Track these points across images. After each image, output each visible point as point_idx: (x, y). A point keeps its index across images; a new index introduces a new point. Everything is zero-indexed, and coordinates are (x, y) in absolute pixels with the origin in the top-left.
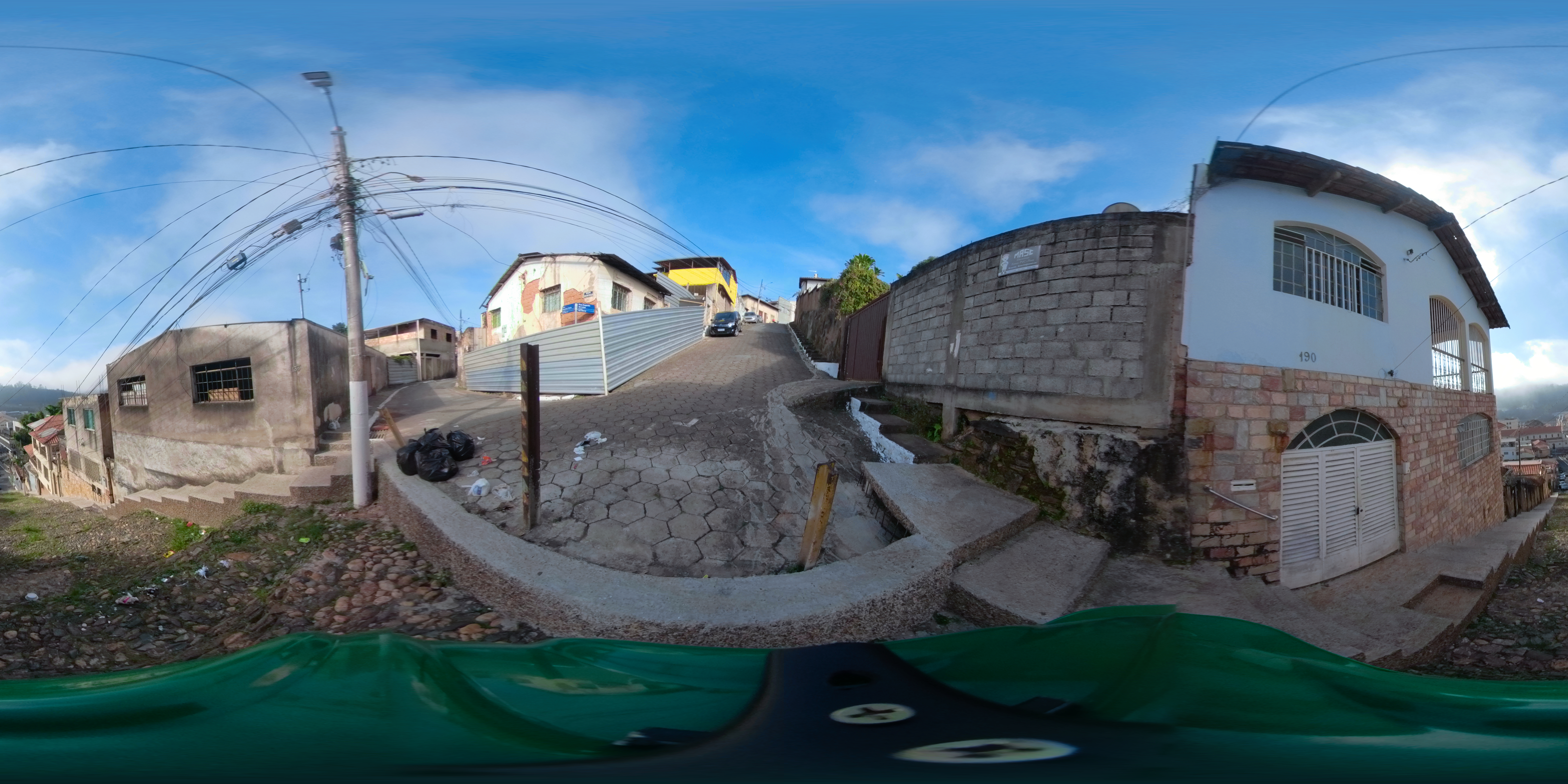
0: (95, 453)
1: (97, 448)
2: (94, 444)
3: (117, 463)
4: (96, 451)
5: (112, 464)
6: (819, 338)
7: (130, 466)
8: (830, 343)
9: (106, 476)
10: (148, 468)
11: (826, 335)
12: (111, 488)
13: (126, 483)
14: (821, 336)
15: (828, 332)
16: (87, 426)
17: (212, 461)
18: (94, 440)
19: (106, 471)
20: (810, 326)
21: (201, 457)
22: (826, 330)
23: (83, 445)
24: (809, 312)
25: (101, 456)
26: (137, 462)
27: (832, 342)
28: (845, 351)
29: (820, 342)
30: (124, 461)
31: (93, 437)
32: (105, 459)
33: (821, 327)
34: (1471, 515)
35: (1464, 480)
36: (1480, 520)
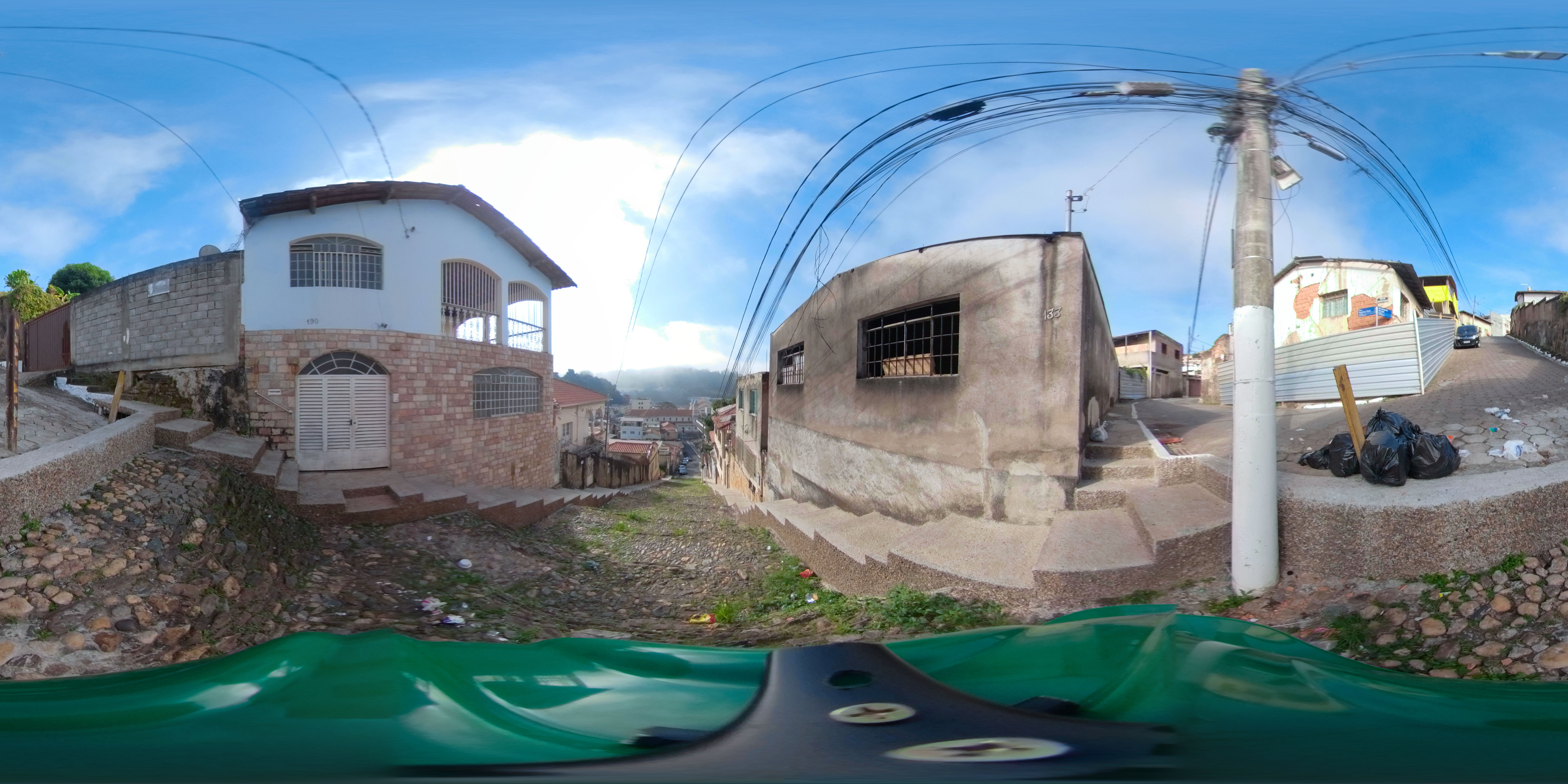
18: (754, 427)
34: (486, 465)
35: (480, 427)
36: (504, 475)
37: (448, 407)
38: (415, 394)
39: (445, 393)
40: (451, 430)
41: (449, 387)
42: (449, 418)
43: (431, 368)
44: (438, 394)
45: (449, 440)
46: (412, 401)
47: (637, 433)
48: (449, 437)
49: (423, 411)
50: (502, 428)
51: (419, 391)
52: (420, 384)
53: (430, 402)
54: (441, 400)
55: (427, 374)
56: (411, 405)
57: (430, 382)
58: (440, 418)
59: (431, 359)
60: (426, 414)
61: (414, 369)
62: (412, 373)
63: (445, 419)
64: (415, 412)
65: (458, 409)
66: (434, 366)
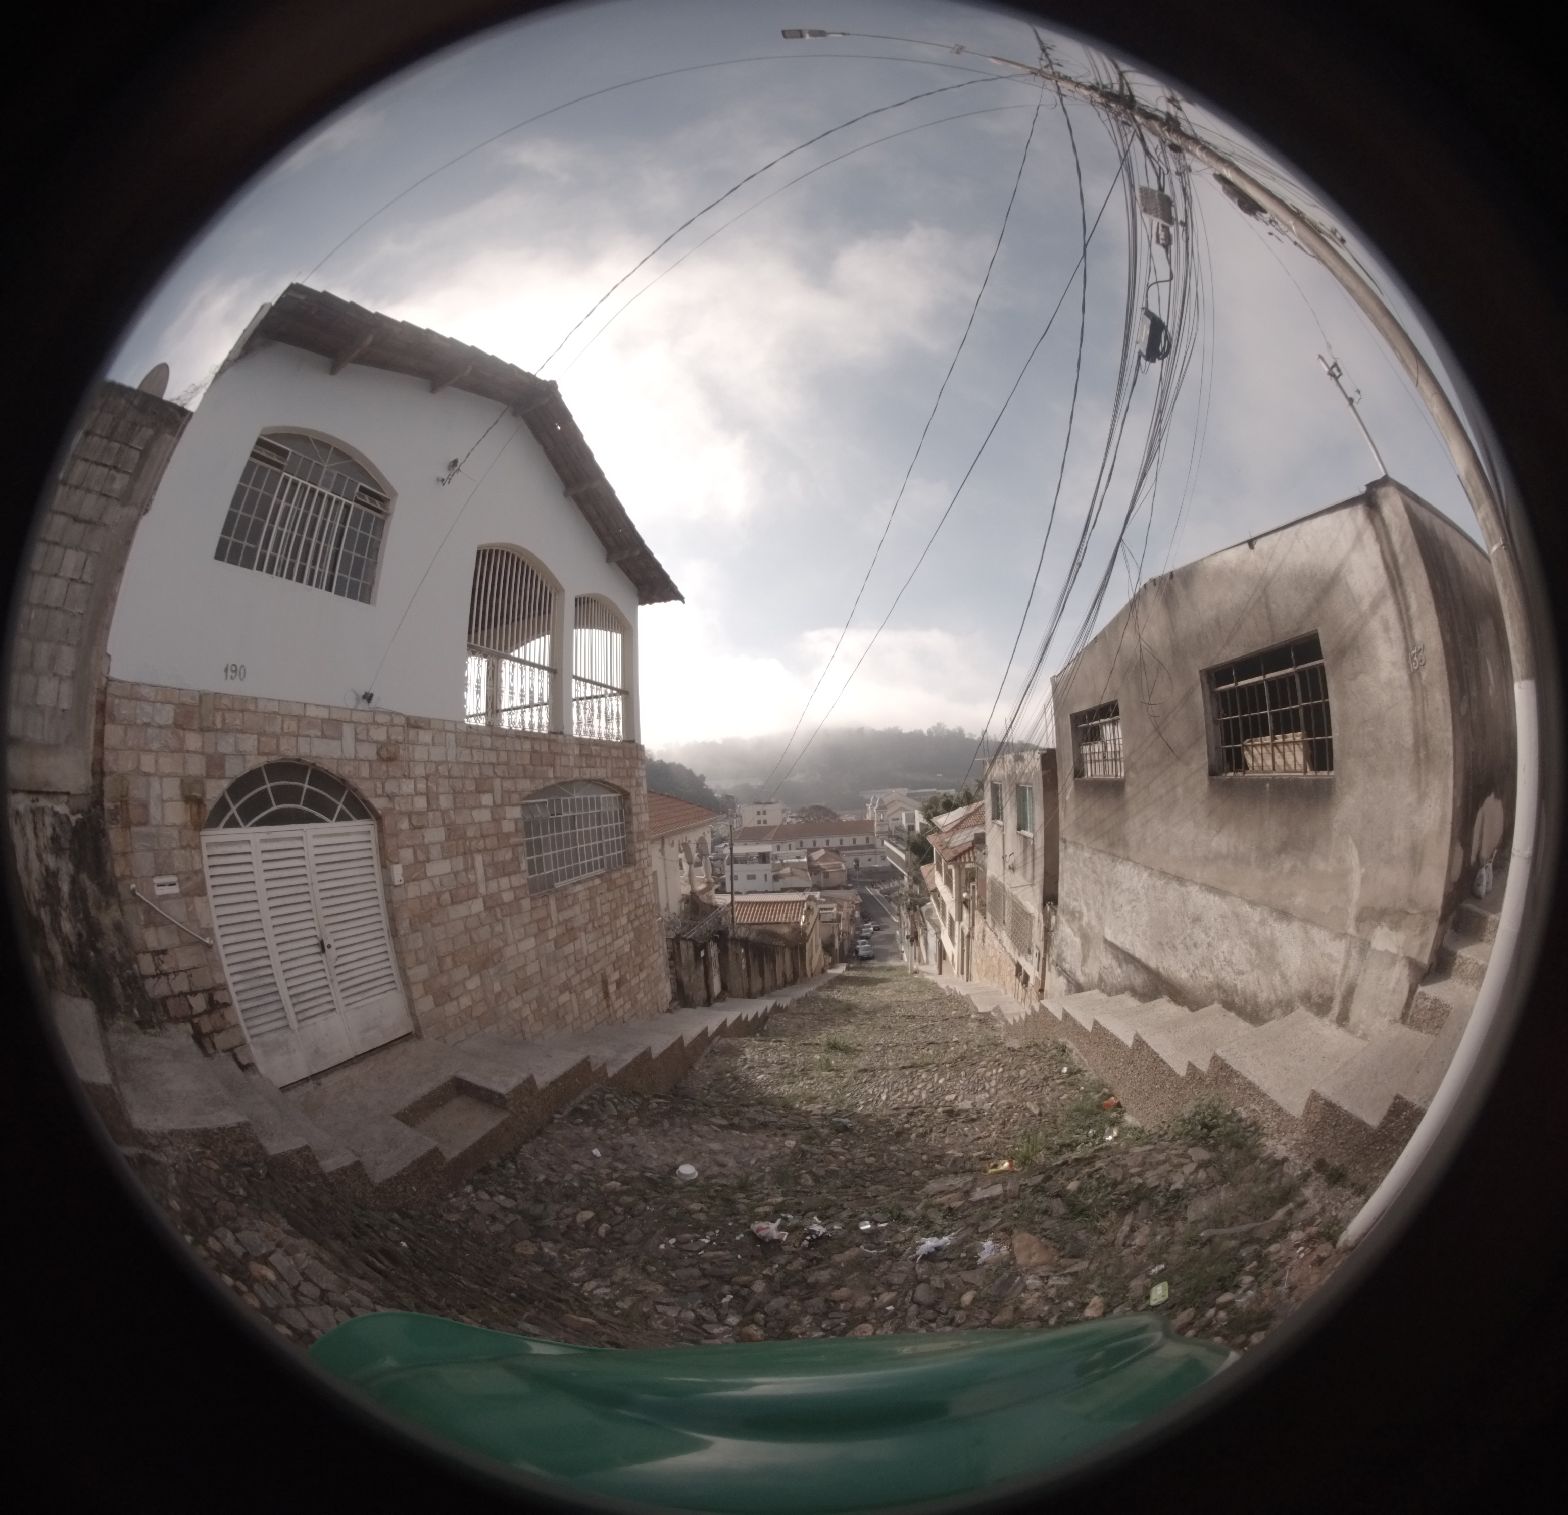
0: (1029, 889)
1: (1033, 878)
2: (1029, 867)
3: (1063, 919)
4: (1032, 885)
5: (1053, 919)
7: (1081, 928)
9: (1041, 945)
10: (1110, 938)
12: (1043, 976)
13: (1067, 966)
16: (1020, 827)
17: (1225, 946)
18: (1030, 859)
19: (1042, 933)
21: (1206, 931)
23: (1012, 868)
25: (1039, 899)
26: (1094, 922)
30: (1074, 916)
31: (1029, 852)
32: (1044, 905)
34: (566, 987)
35: (542, 913)
36: (594, 1001)
37: (487, 879)
38: (428, 860)
39: (479, 851)
40: (498, 928)
41: (483, 837)
42: (492, 903)
43: (451, 797)
44: (468, 853)
45: (499, 950)
46: (426, 877)
47: (760, 876)
48: (497, 943)
49: (446, 897)
50: (577, 909)
51: (435, 852)
52: (435, 835)
53: (456, 874)
54: (473, 867)
55: (444, 812)
56: (426, 887)
57: (452, 830)
58: (477, 906)
59: (450, 777)
60: (453, 903)
61: (421, 803)
62: (420, 813)
63: (487, 908)
64: (435, 901)
65: (504, 882)
66: (455, 793)
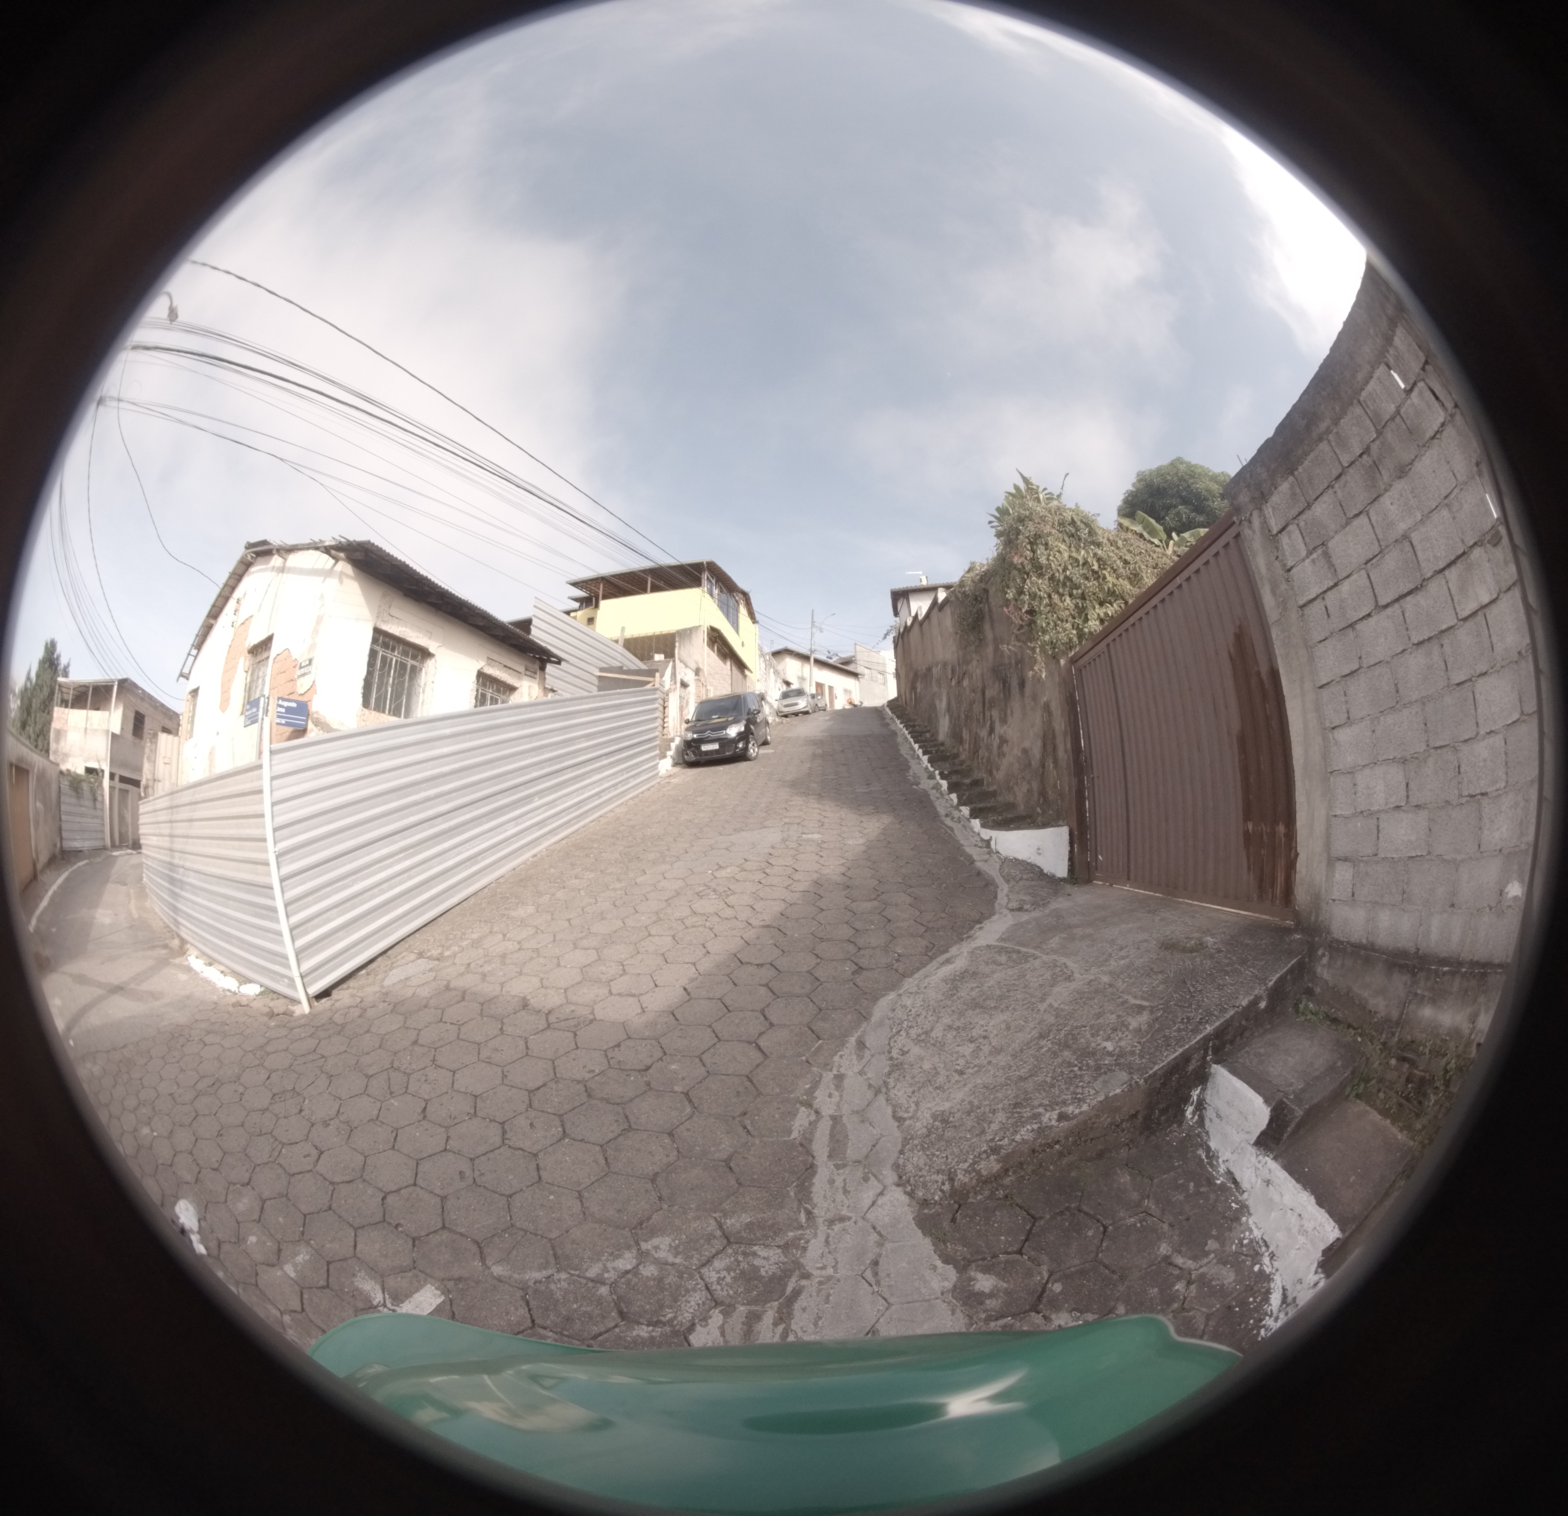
6: (976, 740)
8: (1017, 752)
11: (999, 729)
14: (984, 733)
15: (1004, 721)
20: (942, 705)
22: (995, 713)
24: (929, 669)
27: (1025, 751)
28: (1081, 782)
29: (983, 752)
33: (977, 708)
